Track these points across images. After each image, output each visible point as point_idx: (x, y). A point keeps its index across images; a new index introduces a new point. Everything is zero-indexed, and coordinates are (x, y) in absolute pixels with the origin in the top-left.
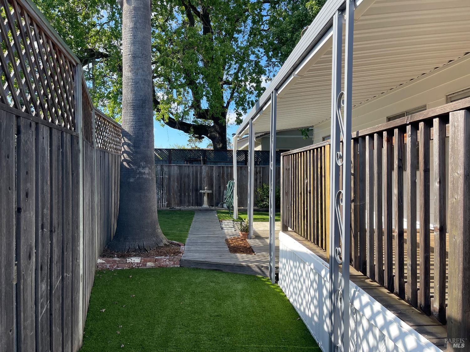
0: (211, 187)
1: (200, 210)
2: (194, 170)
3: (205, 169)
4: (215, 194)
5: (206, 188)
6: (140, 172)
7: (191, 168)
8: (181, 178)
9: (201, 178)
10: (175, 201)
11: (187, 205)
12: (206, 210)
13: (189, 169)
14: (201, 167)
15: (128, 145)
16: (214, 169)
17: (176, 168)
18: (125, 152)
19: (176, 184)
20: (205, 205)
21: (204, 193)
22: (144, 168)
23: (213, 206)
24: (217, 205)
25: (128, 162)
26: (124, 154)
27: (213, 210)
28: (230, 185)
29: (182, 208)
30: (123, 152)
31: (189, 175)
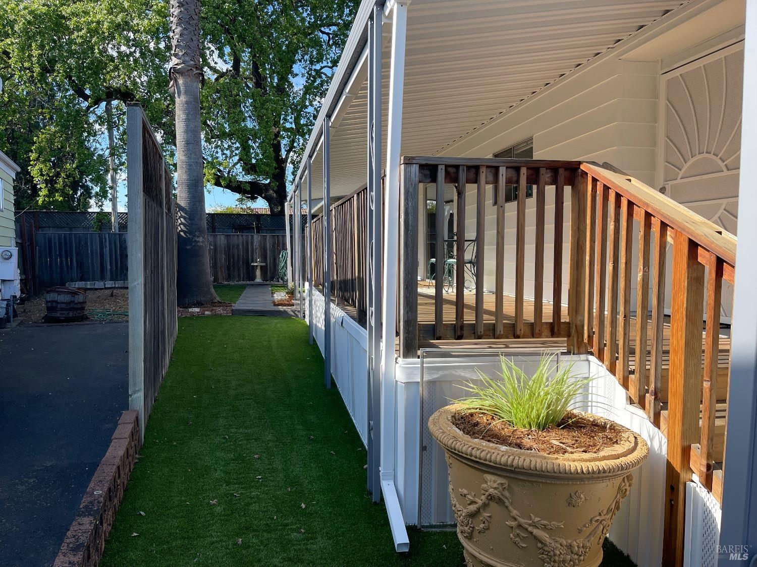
0: (264, 258)
1: (253, 285)
2: (245, 240)
3: (257, 238)
4: (270, 267)
5: (258, 260)
6: (195, 240)
7: (240, 237)
8: (229, 249)
9: (252, 249)
10: (222, 274)
11: (237, 279)
12: (259, 285)
13: (239, 239)
14: (252, 236)
15: (185, 218)
16: (268, 238)
17: (222, 237)
18: (182, 223)
19: (224, 256)
20: (258, 279)
21: (257, 266)
22: (198, 237)
23: (267, 281)
24: (272, 279)
25: (185, 232)
26: (181, 226)
27: (267, 285)
28: (283, 255)
29: (231, 283)
30: (180, 224)
31: (238, 245)
